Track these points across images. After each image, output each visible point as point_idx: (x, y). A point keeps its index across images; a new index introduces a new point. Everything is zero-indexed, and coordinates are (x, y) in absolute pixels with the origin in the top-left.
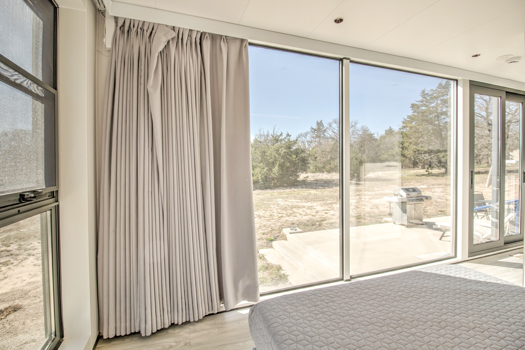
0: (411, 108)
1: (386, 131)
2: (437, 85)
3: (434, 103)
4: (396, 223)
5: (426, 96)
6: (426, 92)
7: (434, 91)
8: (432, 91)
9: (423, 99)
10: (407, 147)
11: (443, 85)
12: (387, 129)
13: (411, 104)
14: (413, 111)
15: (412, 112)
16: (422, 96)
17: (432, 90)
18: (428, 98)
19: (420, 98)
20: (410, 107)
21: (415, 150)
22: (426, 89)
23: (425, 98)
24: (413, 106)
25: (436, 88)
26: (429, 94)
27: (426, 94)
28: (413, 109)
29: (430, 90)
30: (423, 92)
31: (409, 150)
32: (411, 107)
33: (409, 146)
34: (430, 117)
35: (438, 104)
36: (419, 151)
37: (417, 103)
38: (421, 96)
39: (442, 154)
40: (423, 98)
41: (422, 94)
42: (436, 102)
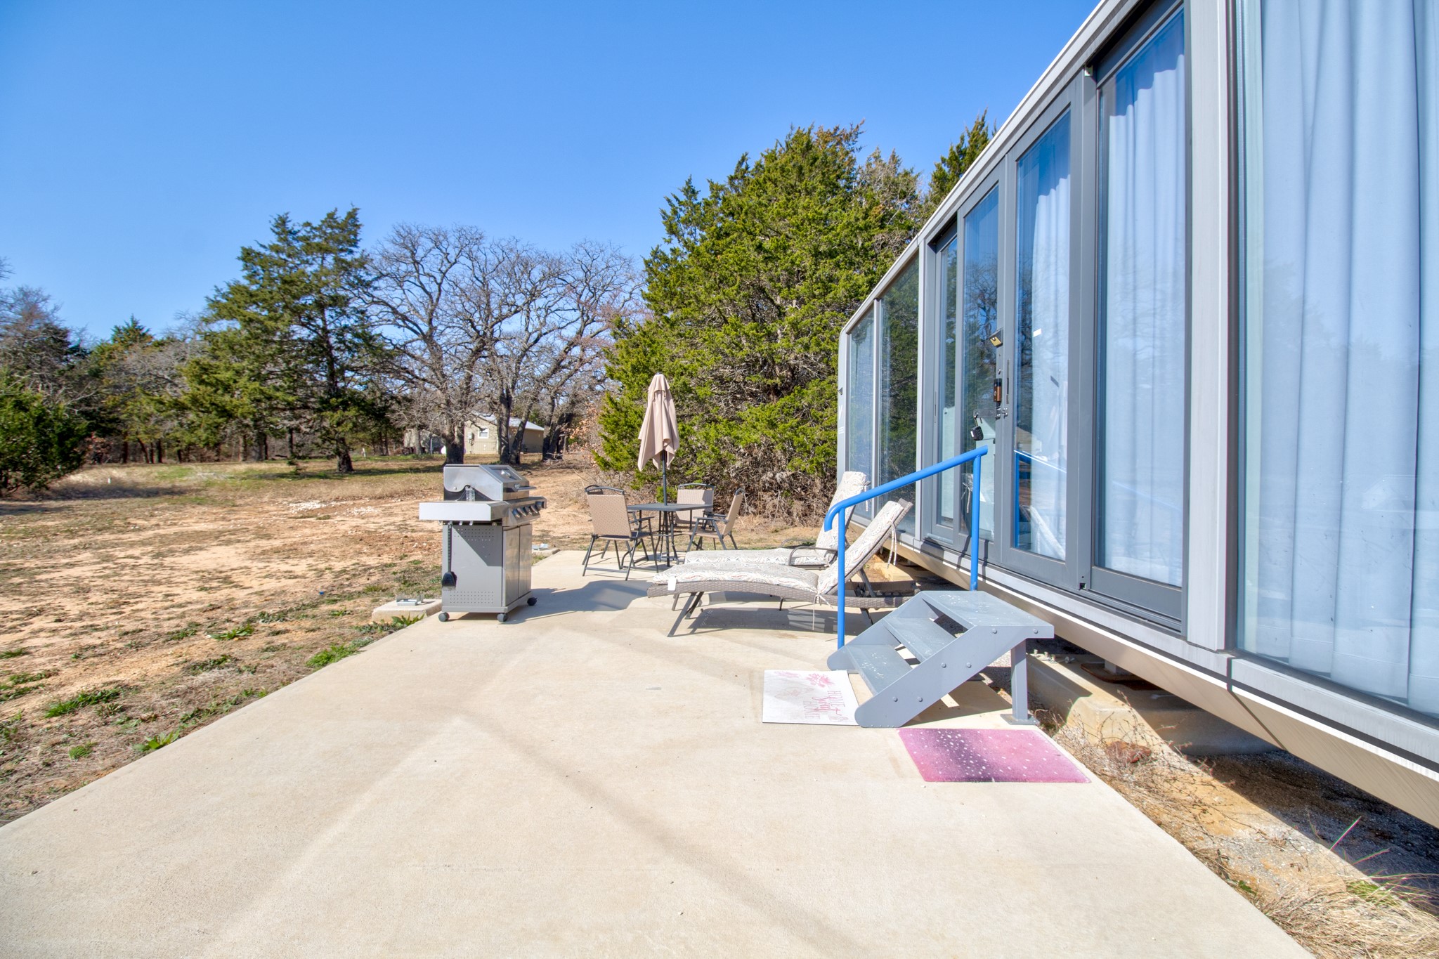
0: (241, 263)
1: (118, 330)
2: (324, 217)
3: (312, 264)
4: (452, 615)
5: (290, 238)
6: (289, 225)
7: (315, 228)
8: (308, 229)
9: (280, 244)
10: (231, 382)
11: (339, 221)
12: (122, 325)
13: (243, 249)
14: (246, 273)
15: (244, 277)
16: (277, 233)
17: (308, 224)
18: (298, 245)
19: (273, 239)
20: (239, 258)
21: (258, 396)
22: (290, 217)
23: (285, 240)
24: (248, 256)
25: (320, 223)
26: (300, 234)
27: (290, 232)
28: (246, 268)
29: (301, 223)
30: (282, 222)
31: (237, 392)
32: (243, 259)
33: (235, 382)
34: (303, 302)
35: (324, 270)
36: (270, 398)
37: (262, 251)
38: (274, 231)
39: (336, 415)
40: (280, 240)
41: (276, 227)
42: (319, 260)
